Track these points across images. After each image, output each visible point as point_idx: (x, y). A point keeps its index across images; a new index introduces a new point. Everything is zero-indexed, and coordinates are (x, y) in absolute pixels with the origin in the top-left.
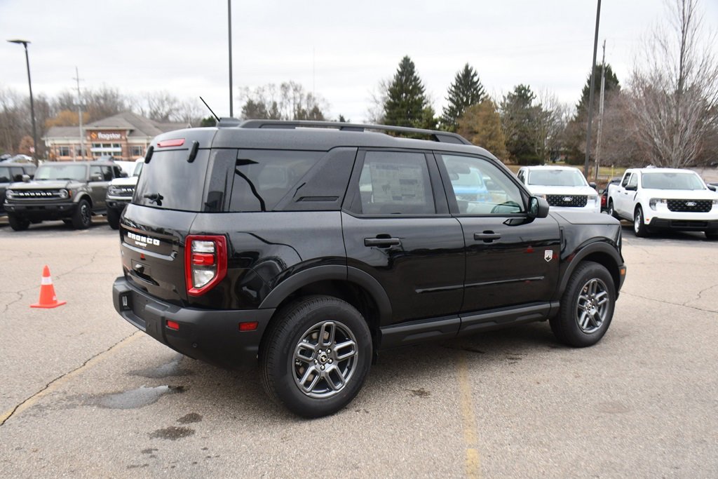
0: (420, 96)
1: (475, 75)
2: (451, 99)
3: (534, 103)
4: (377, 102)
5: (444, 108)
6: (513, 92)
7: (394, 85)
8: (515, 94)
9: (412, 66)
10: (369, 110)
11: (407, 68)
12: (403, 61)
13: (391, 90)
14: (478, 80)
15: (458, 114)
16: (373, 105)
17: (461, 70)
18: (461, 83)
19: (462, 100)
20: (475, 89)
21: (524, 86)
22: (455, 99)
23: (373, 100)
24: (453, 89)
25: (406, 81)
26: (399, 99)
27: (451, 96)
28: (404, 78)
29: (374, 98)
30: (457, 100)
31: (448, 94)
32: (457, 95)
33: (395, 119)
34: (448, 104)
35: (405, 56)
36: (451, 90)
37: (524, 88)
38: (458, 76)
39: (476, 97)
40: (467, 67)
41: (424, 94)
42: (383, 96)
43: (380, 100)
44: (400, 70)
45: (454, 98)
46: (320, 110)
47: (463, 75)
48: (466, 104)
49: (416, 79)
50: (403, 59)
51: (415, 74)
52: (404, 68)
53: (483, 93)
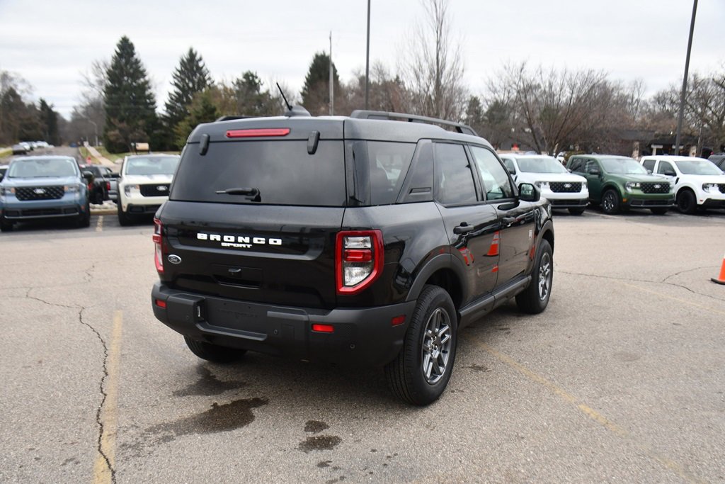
0: (142, 80)
1: (201, 59)
2: (176, 85)
3: (263, 90)
4: (92, 85)
5: (170, 94)
6: (241, 78)
7: (113, 67)
8: (244, 80)
9: (131, 47)
10: (84, 95)
11: (126, 48)
12: (121, 42)
13: (109, 73)
14: (204, 65)
15: (185, 100)
16: (87, 89)
17: (186, 55)
18: (186, 68)
19: (187, 85)
20: (201, 74)
21: (251, 72)
22: (181, 85)
23: (87, 83)
24: (178, 74)
25: (127, 63)
26: (120, 82)
27: (176, 81)
28: (124, 61)
29: (88, 81)
30: (184, 86)
31: (172, 78)
32: (183, 80)
33: (118, 104)
34: (173, 90)
35: (123, 36)
36: (176, 75)
37: (252, 75)
38: (183, 61)
39: (202, 82)
40: (191, 51)
41: (147, 78)
42: (97, 78)
43: (95, 83)
44: (118, 51)
45: (179, 83)
46: (18, 92)
47: (187, 60)
48: (193, 90)
49: (137, 62)
50: (121, 39)
51: (135, 56)
52: (123, 50)
53: (209, 79)
